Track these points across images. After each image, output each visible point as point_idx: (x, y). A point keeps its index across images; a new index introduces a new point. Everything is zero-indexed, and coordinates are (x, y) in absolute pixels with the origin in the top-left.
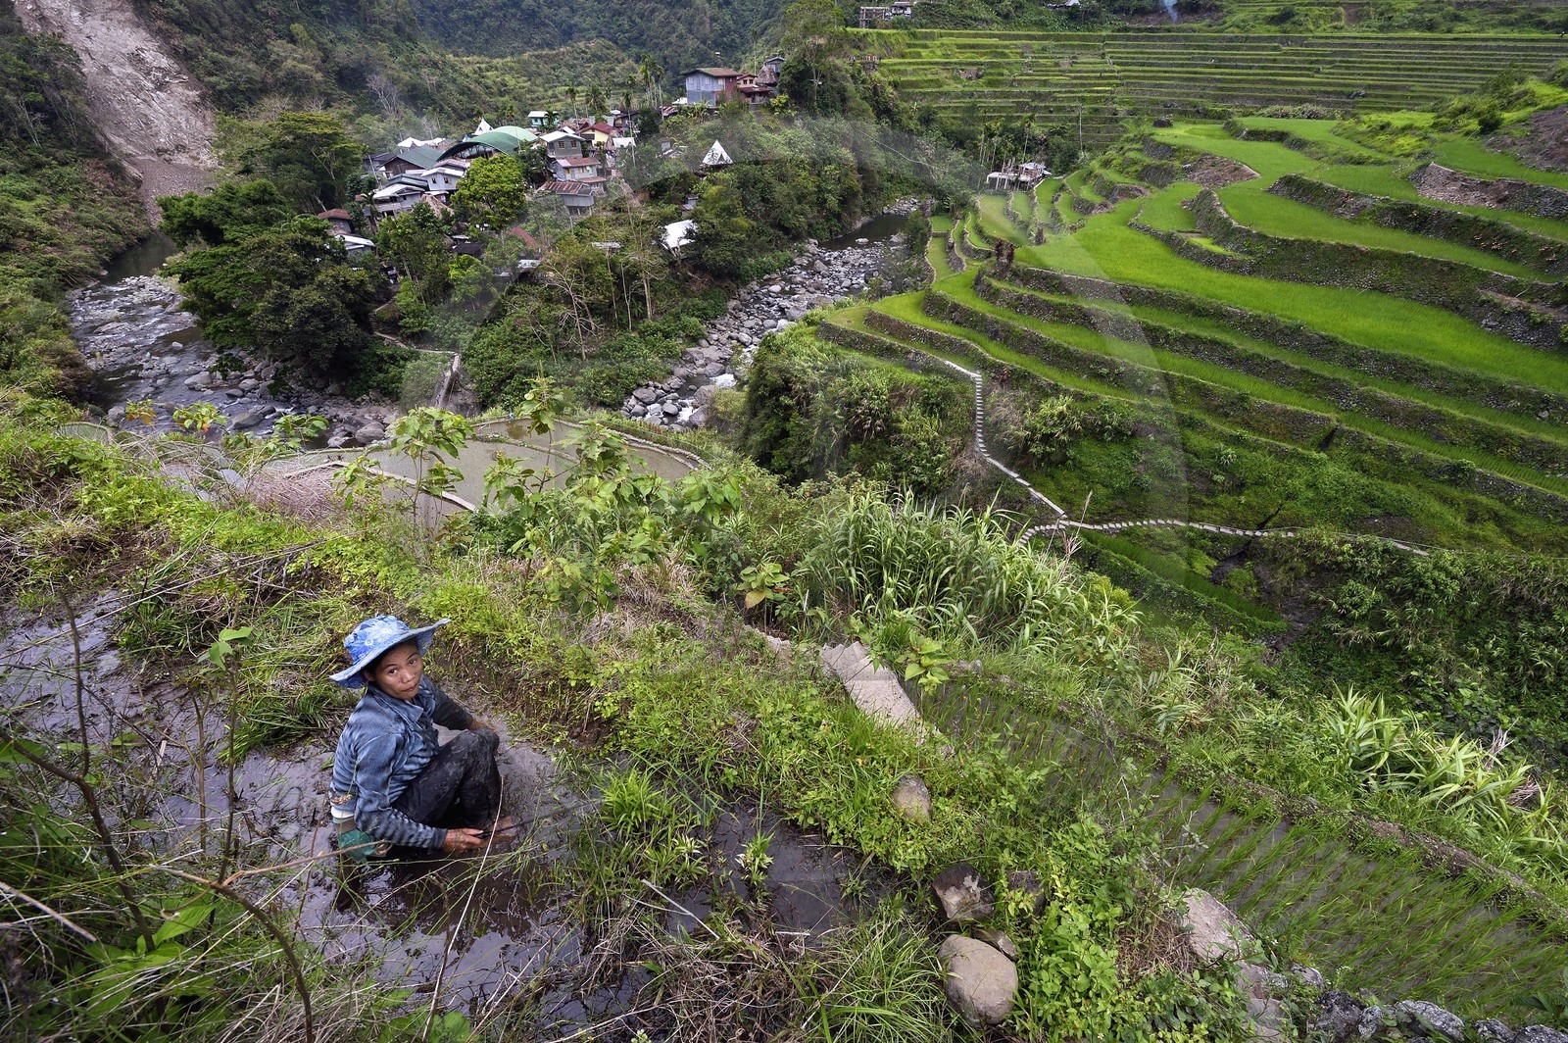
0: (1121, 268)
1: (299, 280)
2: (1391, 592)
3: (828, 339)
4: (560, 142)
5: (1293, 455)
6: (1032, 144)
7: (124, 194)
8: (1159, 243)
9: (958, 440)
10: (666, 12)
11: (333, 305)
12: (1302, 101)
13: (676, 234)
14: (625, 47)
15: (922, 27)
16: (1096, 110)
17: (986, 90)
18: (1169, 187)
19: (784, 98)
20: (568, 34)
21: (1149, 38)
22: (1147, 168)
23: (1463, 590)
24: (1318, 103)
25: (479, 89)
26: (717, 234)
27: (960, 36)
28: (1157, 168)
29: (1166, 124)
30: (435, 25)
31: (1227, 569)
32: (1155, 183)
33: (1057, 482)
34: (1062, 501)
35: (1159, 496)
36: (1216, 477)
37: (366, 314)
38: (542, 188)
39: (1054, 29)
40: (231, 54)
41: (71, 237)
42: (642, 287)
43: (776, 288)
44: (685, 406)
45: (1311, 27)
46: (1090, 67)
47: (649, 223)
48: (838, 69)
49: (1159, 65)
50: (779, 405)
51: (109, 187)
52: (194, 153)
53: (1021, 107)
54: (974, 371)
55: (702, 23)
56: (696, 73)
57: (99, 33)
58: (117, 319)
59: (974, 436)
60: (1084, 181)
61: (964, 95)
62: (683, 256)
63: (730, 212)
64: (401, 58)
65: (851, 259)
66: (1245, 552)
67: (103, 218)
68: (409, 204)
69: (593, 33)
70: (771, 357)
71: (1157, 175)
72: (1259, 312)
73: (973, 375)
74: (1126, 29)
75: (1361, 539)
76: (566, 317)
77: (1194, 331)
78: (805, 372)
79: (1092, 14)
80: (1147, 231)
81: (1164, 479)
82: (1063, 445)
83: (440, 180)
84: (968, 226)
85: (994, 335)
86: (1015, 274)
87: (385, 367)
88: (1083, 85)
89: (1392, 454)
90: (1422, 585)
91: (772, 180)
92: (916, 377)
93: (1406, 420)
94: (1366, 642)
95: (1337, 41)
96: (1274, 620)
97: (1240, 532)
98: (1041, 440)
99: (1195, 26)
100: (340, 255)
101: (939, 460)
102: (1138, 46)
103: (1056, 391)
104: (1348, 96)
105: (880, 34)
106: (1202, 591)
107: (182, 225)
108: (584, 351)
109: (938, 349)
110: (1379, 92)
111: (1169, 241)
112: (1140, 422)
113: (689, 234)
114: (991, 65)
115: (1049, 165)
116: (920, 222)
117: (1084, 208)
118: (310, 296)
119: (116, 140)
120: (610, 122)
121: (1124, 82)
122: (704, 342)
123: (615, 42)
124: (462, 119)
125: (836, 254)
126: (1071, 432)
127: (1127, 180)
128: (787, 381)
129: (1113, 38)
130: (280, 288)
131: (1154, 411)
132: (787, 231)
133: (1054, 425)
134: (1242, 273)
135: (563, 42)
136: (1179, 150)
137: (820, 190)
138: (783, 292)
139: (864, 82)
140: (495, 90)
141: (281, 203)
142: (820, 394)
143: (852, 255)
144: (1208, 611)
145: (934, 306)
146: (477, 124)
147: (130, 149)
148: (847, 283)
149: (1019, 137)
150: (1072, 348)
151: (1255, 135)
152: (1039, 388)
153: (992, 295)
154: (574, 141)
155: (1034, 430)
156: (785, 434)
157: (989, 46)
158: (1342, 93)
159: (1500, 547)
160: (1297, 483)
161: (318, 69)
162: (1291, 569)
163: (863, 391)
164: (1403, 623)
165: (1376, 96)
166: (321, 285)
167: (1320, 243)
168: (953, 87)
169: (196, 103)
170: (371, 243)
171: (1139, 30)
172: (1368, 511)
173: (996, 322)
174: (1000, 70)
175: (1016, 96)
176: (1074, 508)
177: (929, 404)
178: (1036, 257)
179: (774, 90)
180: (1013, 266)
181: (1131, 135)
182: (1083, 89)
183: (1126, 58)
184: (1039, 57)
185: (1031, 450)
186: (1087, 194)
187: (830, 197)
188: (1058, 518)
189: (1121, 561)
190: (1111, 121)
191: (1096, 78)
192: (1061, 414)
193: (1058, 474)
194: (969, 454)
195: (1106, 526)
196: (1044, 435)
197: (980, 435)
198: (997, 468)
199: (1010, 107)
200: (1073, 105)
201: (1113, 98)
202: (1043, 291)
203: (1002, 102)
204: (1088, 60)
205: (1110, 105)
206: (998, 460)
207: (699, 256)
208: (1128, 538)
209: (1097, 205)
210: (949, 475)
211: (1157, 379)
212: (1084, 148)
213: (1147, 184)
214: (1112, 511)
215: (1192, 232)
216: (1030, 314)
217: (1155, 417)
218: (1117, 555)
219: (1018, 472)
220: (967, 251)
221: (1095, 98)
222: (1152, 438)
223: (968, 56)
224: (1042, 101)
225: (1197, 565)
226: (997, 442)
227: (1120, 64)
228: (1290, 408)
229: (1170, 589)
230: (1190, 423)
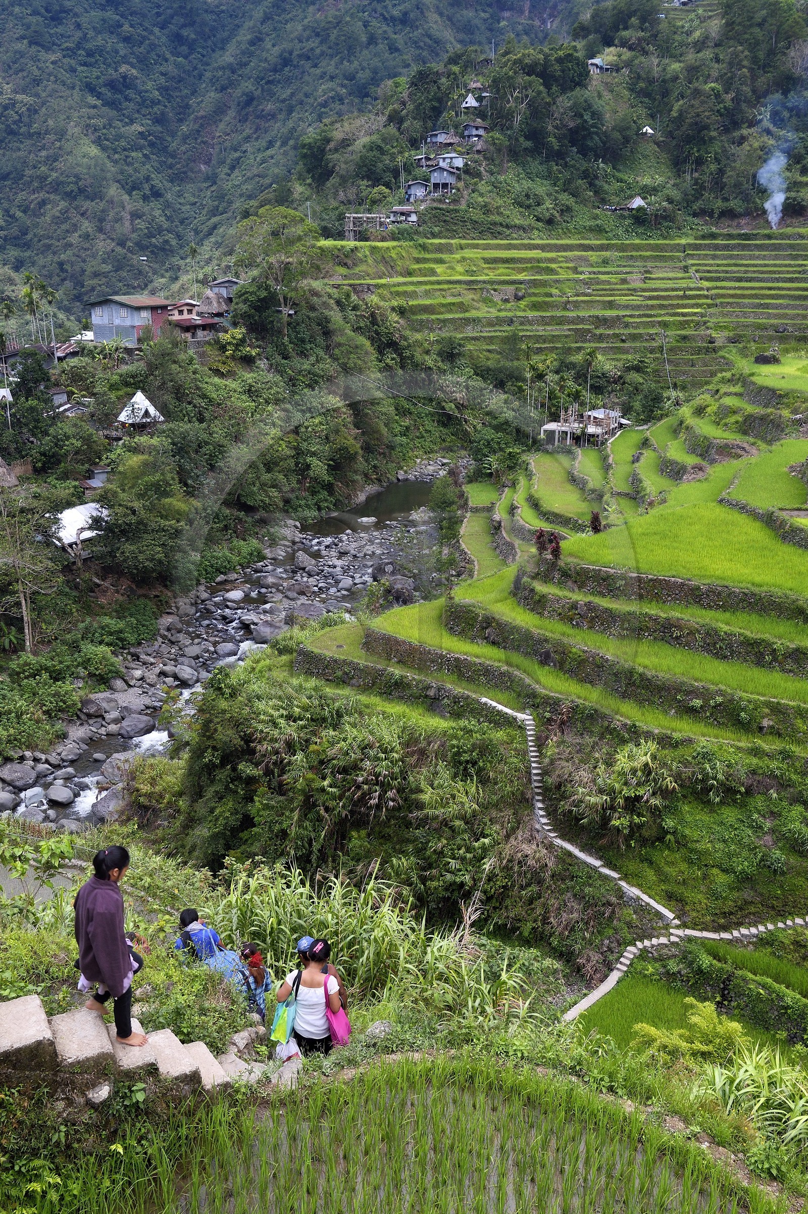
0: (707, 562)
3: (309, 673)
6: (602, 382)
8: (758, 525)
9: (508, 814)
10: (63, 204)
13: (74, 524)
15: (434, 236)
16: (685, 338)
17: (531, 314)
18: (778, 445)
19: (239, 332)
21: (744, 247)
22: (750, 418)
26: (140, 522)
27: (487, 247)
28: (763, 419)
29: (771, 360)
32: (764, 439)
33: (659, 871)
34: (670, 898)
35: (800, 880)
39: (616, 237)
42: (18, 604)
43: (236, 595)
44: (84, 787)
46: (670, 284)
47: (32, 511)
48: (315, 293)
49: (761, 280)
50: (237, 777)
53: (581, 335)
54: (522, 709)
56: (105, 302)
59: (533, 808)
60: (676, 432)
61: (500, 321)
62: (85, 554)
63: (160, 489)
65: (352, 548)
70: (223, 704)
71: (764, 429)
73: (520, 716)
74: (713, 236)
78: (275, 725)
79: (665, 218)
80: (743, 508)
82: (656, 812)
84: (519, 498)
85: (545, 659)
86: (565, 574)
88: (662, 307)
91: (225, 442)
92: (438, 723)
98: (625, 808)
99: (803, 231)
101: (484, 849)
102: (731, 257)
103: (635, 734)
105: (373, 249)
109: (470, 680)
112: (754, 772)
113: (96, 522)
114: (534, 283)
115: (626, 411)
116: (451, 493)
117: (675, 472)
121: (715, 301)
122: (119, 683)
125: (328, 540)
126: (665, 793)
127: (726, 435)
128: (248, 739)
129: (697, 247)
131: (770, 756)
132: (250, 511)
133: (639, 784)
136: (786, 395)
137: (299, 452)
138: (247, 599)
139: (355, 308)
142: (299, 757)
145: (460, 619)
148: (347, 582)
149: (583, 374)
150: (649, 674)
152: (611, 731)
153: (537, 604)
155: (612, 792)
156: (248, 822)
157: (530, 260)
163: (364, 747)
168: (483, 312)
171: (730, 236)
173: (546, 641)
174: (547, 290)
175: (573, 323)
176: (687, 908)
177: (460, 763)
178: (592, 550)
179: (224, 322)
180: (561, 563)
181: (728, 375)
182: (662, 312)
183: (716, 271)
184: (599, 273)
185: (613, 822)
186: (676, 452)
187: (314, 462)
188: (667, 927)
189: (764, 987)
190: (707, 350)
191: (678, 297)
192: (646, 768)
193: (656, 856)
194: (527, 834)
195: (736, 933)
196: (627, 799)
197: (540, 805)
198: (570, 854)
199: (566, 336)
200: (652, 331)
201: (705, 323)
202: (604, 596)
203: (552, 330)
204: (665, 275)
205: (702, 332)
206: (570, 841)
207: (112, 554)
208: (769, 950)
209: (689, 468)
210: (502, 869)
211: (767, 710)
212: (675, 386)
213: (752, 440)
214: (741, 909)
215: (799, 509)
216: (591, 628)
217: (774, 765)
218: (757, 978)
219: (600, 858)
220: (519, 531)
221: (680, 322)
222: (775, 795)
223: (501, 273)
224: (609, 328)
226: (564, 814)
227: (709, 279)
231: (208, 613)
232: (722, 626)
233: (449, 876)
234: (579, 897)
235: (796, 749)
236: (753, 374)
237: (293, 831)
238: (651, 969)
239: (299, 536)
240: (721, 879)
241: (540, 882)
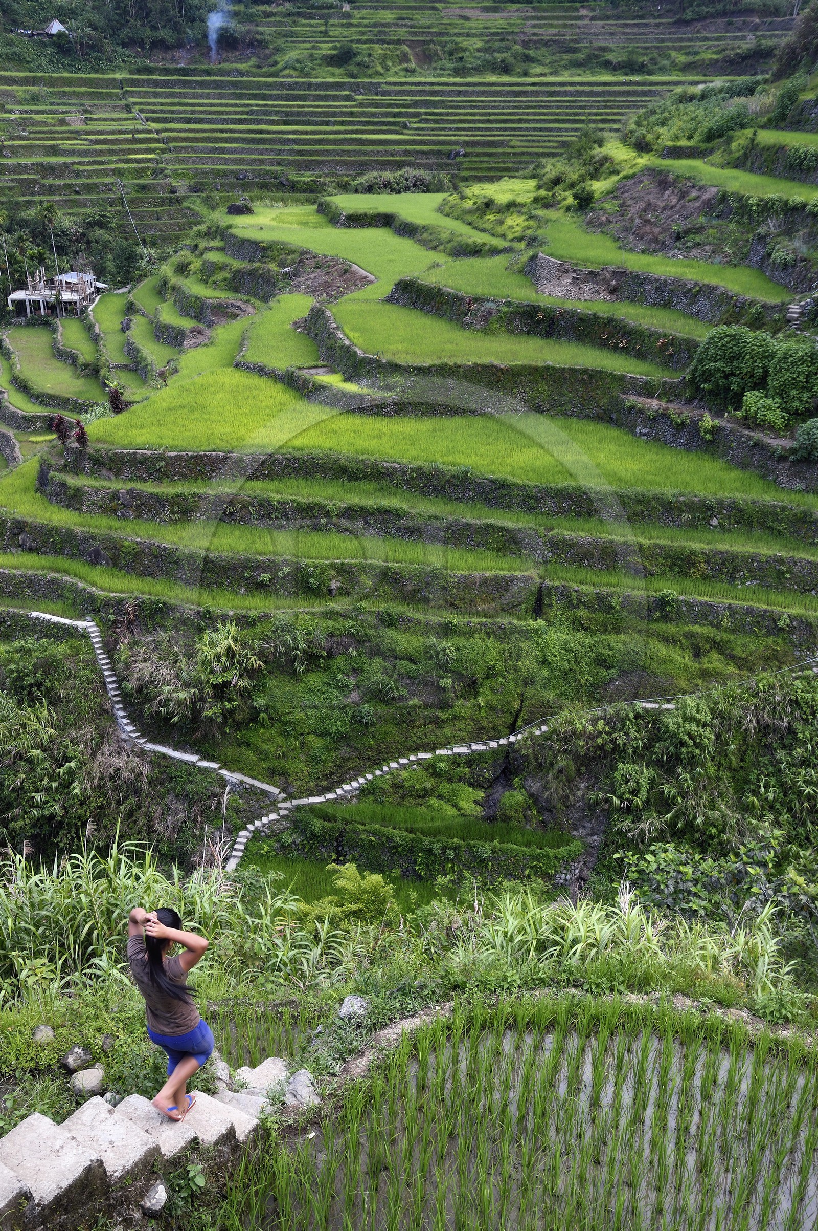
2: (659, 763)
5: (511, 630)
6: (64, 241)
8: (280, 387)
9: (88, 731)
12: (400, 165)
16: (143, 188)
18: (273, 303)
21: (186, 84)
22: (237, 274)
23: (718, 736)
24: (419, 166)
28: (252, 273)
29: (244, 210)
31: (496, 796)
32: (256, 295)
34: (272, 775)
35: (390, 728)
36: (442, 683)
39: (41, 69)
45: (380, 69)
46: (115, 126)
49: (210, 122)
53: (27, 187)
54: (81, 617)
59: (114, 718)
60: (159, 295)
66: (507, 768)
71: (254, 285)
72: (420, 462)
73: (81, 624)
75: (609, 710)
77: (355, 500)
79: (92, 47)
80: (261, 371)
81: (386, 702)
82: (245, 694)
85: (95, 559)
86: (97, 462)
88: (112, 152)
89: (601, 603)
90: (683, 744)
93: (602, 559)
95: (413, 88)
96: (567, 843)
97: (493, 744)
98: (214, 696)
99: (241, 66)
101: (71, 773)
102: (173, 95)
103: (210, 620)
104: (448, 155)
106: (479, 837)
109: (13, 595)
111: (291, 381)
112: (332, 635)
115: (100, 273)
117: (172, 338)
121: (168, 144)
126: (250, 673)
127: (217, 294)
131: (345, 617)
133: (224, 670)
134: (388, 415)
136: (269, 247)
149: (39, 233)
150: (212, 556)
152: (184, 621)
153: (72, 499)
155: (198, 684)
158: (439, 153)
159: (730, 677)
160: (527, 664)
162: (560, 771)
164: (684, 795)
167: (457, 365)
171: (167, 71)
172: (605, 674)
173: (93, 538)
175: (15, 172)
176: (291, 779)
177: (23, 688)
178: (120, 433)
180: (90, 450)
181: (203, 228)
182: (114, 158)
183: (162, 112)
184: (32, 112)
185: (205, 713)
186: (169, 316)
188: (274, 803)
189: (374, 833)
190: (171, 202)
191: (127, 141)
192: (229, 652)
193: (253, 738)
194: (115, 747)
195: (339, 791)
196: (215, 687)
197: (122, 713)
198: (164, 756)
199: (10, 189)
200: (108, 180)
201: (162, 170)
202: (145, 481)
204: (107, 115)
205: (161, 180)
206: (162, 743)
208: (372, 798)
209: (187, 333)
210: (94, 790)
211: (333, 573)
212: (145, 242)
213: (245, 298)
214: (340, 767)
215: (316, 367)
216: (137, 517)
217: (348, 624)
218: (367, 827)
219: (196, 753)
221: (136, 170)
222: (354, 653)
224: (58, 177)
225: (463, 804)
226: (151, 716)
227: (155, 120)
228: (488, 574)
229: (444, 849)
230: (388, 621)
232: (274, 495)
233: (35, 812)
234: (183, 797)
235: (366, 605)
236: (230, 227)
238: (266, 848)
240: (316, 743)
241: (137, 792)
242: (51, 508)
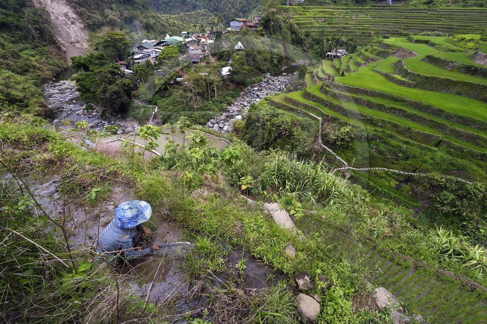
0: (370, 85)
1: (111, 83)
2: (458, 196)
3: (272, 105)
4: (191, 41)
5: (426, 148)
6: (342, 43)
7: (61, 56)
8: (383, 77)
9: (313, 139)
11: (120, 91)
12: (434, 30)
13: (225, 71)
14: (212, 12)
15: (307, 5)
16: (364, 33)
17: (327, 26)
18: (388, 58)
19: (261, 28)
20: (194, 7)
21: (383, 9)
22: (380, 52)
23: (484, 196)
24: (440, 31)
25: (167, 25)
26: (238, 71)
27: (319, 8)
28: (384, 52)
29: (387, 38)
30: (154, 5)
31: (401, 185)
32: (383, 57)
33: (345, 154)
34: (347, 160)
35: (380, 160)
36: (399, 155)
37: (130, 94)
38: (185, 56)
39: (351, 6)
40: (93, 13)
41: (45, 68)
42: (214, 87)
43: (256, 89)
45: (439, 6)
46: (362, 19)
47: (217, 67)
48: (279, 19)
49: (386, 18)
50: (255, 126)
51: (57, 53)
52: (82, 44)
53: (339, 31)
54: (319, 117)
55: (236, 4)
56: (234, 20)
57: (56, 7)
58: (57, 93)
59: (318, 138)
60: (359, 56)
61: (320, 27)
62: (227, 78)
63: (242, 64)
64: (144, 15)
66: (408, 180)
67: (55, 63)
68: (144, 60)
69: (202, 7)
70: (254, 110)
71: (384, 54)
72: (417, 100)
73: (319, 118)
74: (375, 6)
75: (448, 177)
76: (190, 96)
77: (394, 106)
78: (264, 116)
79: (364, 1)
80: (379, 72)
81: (381, 154)
82: (348, 142)
83: (154, 53)
84: (319, 70)
85: (326, 106)
86: (334, 86)
87: (135, 110)
88: (359, 24)
89: (461, 149)
90: (469, 194)
91: (256, 54)
92: (300, 118)
93: (466, 138)
94: (449, 212)
95: (448, 10)
96: (418, 203)
97: (406, 173)
98: (340, 140)
99: (399, 5)
100: (123, 75)
101: (306, 145)
102: (379, 12)
103: (346, 124)
104: (451, 29)
105: (293, 8)
106: (393, 192)
107: (77, 65)
108: (195, 107)
109: (308, 109)
110: (462, 27)
111: (387, 76)
112: (374, 135)
113: (230, 71)
114: (329, 18)
115: (347, 50)
116: (304, 68)
117: (358, 65)
118: (114, 88)
119: (59, 39)
120: (207, 36)
121: (373, 23)
122: (232, 105)
123: (209, 10)
124: (161, 34)
125: (276, 78)
126: (351, 138)
127: (373, 56)
128: (258, 118)
129: (370, 9)
130: (105, 85)
131: (379, 132)
132: (260, 70)
133: (345, 135)
134: (411, 87)
135: (193, 10)
136: (391, 46)
137: (272, 58)
138: (258, 90)
139: (287, 23)
140: (171, 25)
141: (106, 59)
142: (269, 123)
143: (281, 78)
144: (394, 199)
145: (307, 95)
146: (166, 35)
147: (63, 42)
148: (279, 87)
149: (337, 41)
150: (352, 111)
151: (418, 41)
152: (340, 123)
153: (326, 92)
154: (195, 41)
155: (338, 137)
156: (257, 135)
157: (329, 12)
158: (449, 28)
160: (427, 158)
161: (119, 18)
162: (424, 186)
163: (283, 122)
164: (462, 206)
165: (461, 29)
166: (117, 85)
167: (439, 78)
168: (317, 25)
169: (83, 28)
170: (132, 72)
171: (379, 6)
172: (452, 168)
173: (327, 101)
174: (332, 19)
175: (337, 28)
176: (351, 163)
177: (304, 127)
178: (341, 80)
179: (258, 26)
180: (334, 83)
181: (375, 41)
182: (359, 26)
183: (375, 16)
184: (345, 15)
185: (337, 143)
186: (359, 60)
187: (275, 60)
188: (345, 166)
189: (365, 181)
190: (369, 36)
191: (364, 22)
192: (348, 132)
193: (345, 151)
194: (316, 144)
195: (361, 169)
196: (342, 138)
197: (320, 138)
198: (325, 149)
199: (335, 31)
200: (356, 31)
201: (369, 29)
202: (343, 91)
203: (332, 30)
204: (362, 16)
205: (369, 31)
206: (326, 146)
207: (232, 78)
208: (368, 173)
209: (363, 64)
210: (309, 150)
211: (381, 121)
212: (359, 45)
213: (380, 57)
214: (363, 164)
215: (395, 73)
216: (338, 99)
217: (379, 134)
218: (364, 179)
219: (332, 150)
220: (319, 78)
221: (363, 29)
222: (378, 141)
223: (322, 15)
224: (346, 29)
225: (391, 183)
226: (326, 140)
227: (372, 18)
228: (426, 132)
229: (382, 191)
230: (391, 136)
231: (250, 92)
232: (372, 100)
235: (386, 131)
236: (382, 41)
237: (266, 138)
239: (270, 77)
242: (321, 94)
